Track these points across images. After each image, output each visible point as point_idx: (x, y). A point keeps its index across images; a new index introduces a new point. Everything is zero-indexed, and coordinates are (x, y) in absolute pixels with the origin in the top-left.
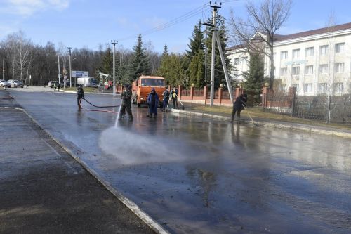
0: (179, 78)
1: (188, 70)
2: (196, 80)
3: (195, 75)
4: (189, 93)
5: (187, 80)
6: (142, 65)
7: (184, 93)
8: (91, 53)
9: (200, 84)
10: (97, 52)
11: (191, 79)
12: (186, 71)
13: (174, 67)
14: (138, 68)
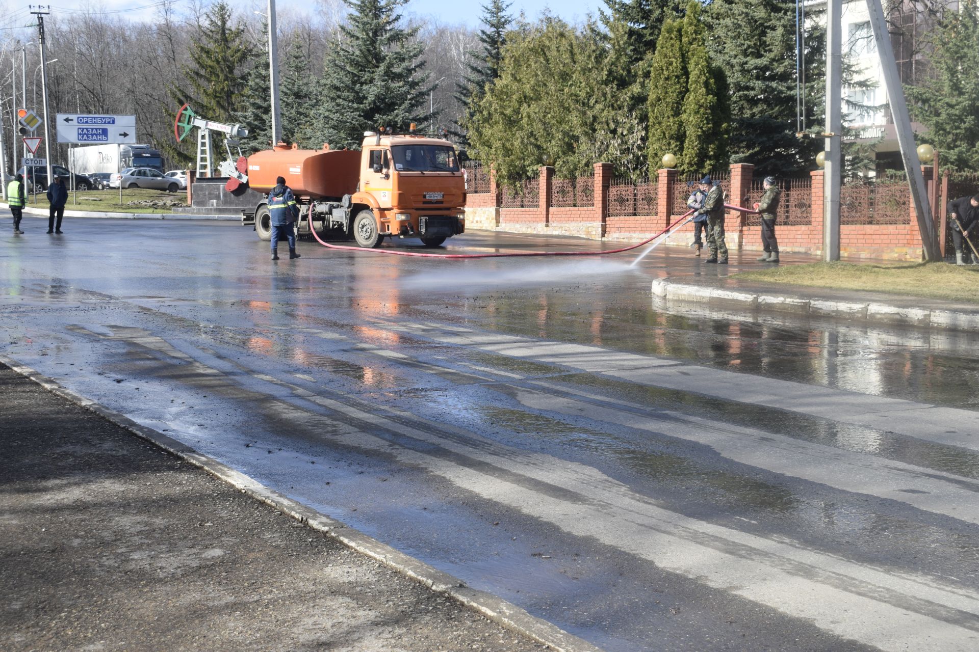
0: (591, 129)
1: (636, 89)
2: (680, 137)
3: (677, 113)
4: (650, 200)
5: (634, 139)
6: (390, 75)
7: (621, 201)
8: (120, 35)
9: (702, 156)
10: (144, 30)
11: (655, 132)
12: (625, 96)
13: (565, 77)
14: (372, 92)
